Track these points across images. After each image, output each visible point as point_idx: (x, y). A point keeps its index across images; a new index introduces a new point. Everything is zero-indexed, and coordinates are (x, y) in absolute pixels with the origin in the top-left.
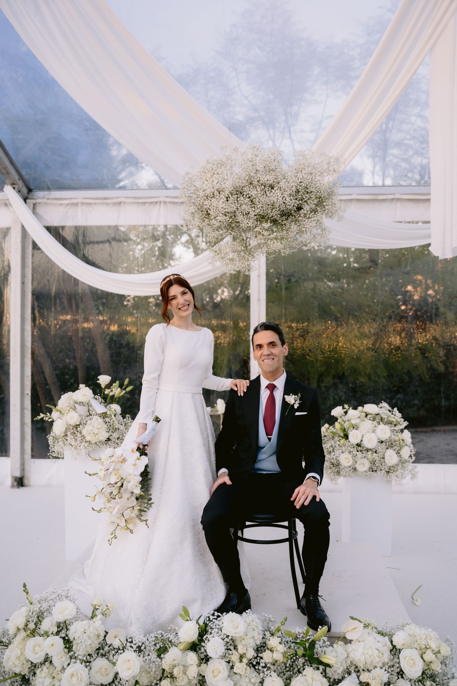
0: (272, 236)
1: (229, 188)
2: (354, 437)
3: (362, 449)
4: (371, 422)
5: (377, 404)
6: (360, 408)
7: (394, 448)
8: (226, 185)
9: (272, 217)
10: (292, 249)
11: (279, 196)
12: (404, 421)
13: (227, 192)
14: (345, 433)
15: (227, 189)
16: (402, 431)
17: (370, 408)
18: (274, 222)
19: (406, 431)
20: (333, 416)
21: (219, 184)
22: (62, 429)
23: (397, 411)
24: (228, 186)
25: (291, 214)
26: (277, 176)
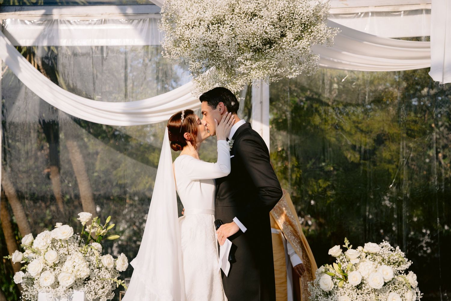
0: (254, 66)
1: (209, 18)
2: (354, 279)
3: (362, 292)
4: (372, 262)
5: (378, 243)
6: (360, 248)
7: (398, 291)
8: (206, 15)
9: (255, 45)
10: (279, 78)
11: (260, 26)
12: (409, 261)
13: (207, 22)
14: (344, 274)
15: (207, 19)
16: (406, 272)
17: (371, 247)
18: (257, 50)
19: (411, 273)
20: (331, 255)
21: (198, 14)
22: (39, 270)
23: (400, 250)
24: (208, 16)
25: (275, 42)
26: (259, 4)
